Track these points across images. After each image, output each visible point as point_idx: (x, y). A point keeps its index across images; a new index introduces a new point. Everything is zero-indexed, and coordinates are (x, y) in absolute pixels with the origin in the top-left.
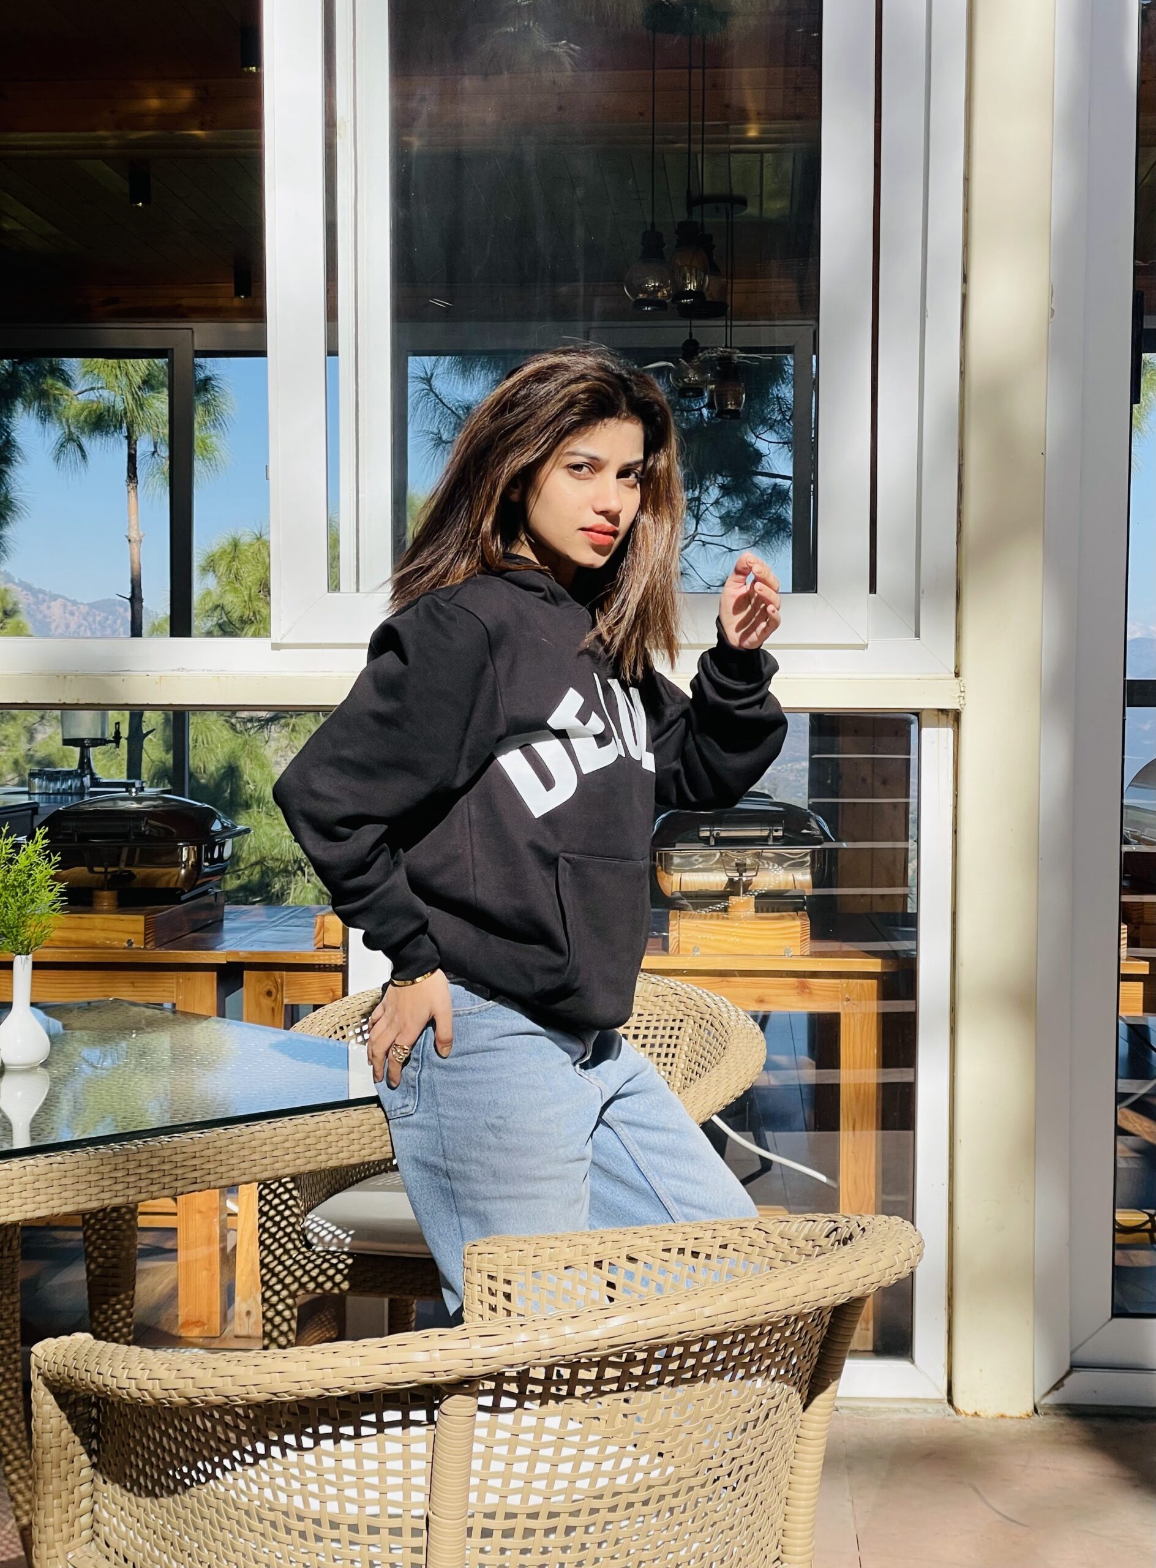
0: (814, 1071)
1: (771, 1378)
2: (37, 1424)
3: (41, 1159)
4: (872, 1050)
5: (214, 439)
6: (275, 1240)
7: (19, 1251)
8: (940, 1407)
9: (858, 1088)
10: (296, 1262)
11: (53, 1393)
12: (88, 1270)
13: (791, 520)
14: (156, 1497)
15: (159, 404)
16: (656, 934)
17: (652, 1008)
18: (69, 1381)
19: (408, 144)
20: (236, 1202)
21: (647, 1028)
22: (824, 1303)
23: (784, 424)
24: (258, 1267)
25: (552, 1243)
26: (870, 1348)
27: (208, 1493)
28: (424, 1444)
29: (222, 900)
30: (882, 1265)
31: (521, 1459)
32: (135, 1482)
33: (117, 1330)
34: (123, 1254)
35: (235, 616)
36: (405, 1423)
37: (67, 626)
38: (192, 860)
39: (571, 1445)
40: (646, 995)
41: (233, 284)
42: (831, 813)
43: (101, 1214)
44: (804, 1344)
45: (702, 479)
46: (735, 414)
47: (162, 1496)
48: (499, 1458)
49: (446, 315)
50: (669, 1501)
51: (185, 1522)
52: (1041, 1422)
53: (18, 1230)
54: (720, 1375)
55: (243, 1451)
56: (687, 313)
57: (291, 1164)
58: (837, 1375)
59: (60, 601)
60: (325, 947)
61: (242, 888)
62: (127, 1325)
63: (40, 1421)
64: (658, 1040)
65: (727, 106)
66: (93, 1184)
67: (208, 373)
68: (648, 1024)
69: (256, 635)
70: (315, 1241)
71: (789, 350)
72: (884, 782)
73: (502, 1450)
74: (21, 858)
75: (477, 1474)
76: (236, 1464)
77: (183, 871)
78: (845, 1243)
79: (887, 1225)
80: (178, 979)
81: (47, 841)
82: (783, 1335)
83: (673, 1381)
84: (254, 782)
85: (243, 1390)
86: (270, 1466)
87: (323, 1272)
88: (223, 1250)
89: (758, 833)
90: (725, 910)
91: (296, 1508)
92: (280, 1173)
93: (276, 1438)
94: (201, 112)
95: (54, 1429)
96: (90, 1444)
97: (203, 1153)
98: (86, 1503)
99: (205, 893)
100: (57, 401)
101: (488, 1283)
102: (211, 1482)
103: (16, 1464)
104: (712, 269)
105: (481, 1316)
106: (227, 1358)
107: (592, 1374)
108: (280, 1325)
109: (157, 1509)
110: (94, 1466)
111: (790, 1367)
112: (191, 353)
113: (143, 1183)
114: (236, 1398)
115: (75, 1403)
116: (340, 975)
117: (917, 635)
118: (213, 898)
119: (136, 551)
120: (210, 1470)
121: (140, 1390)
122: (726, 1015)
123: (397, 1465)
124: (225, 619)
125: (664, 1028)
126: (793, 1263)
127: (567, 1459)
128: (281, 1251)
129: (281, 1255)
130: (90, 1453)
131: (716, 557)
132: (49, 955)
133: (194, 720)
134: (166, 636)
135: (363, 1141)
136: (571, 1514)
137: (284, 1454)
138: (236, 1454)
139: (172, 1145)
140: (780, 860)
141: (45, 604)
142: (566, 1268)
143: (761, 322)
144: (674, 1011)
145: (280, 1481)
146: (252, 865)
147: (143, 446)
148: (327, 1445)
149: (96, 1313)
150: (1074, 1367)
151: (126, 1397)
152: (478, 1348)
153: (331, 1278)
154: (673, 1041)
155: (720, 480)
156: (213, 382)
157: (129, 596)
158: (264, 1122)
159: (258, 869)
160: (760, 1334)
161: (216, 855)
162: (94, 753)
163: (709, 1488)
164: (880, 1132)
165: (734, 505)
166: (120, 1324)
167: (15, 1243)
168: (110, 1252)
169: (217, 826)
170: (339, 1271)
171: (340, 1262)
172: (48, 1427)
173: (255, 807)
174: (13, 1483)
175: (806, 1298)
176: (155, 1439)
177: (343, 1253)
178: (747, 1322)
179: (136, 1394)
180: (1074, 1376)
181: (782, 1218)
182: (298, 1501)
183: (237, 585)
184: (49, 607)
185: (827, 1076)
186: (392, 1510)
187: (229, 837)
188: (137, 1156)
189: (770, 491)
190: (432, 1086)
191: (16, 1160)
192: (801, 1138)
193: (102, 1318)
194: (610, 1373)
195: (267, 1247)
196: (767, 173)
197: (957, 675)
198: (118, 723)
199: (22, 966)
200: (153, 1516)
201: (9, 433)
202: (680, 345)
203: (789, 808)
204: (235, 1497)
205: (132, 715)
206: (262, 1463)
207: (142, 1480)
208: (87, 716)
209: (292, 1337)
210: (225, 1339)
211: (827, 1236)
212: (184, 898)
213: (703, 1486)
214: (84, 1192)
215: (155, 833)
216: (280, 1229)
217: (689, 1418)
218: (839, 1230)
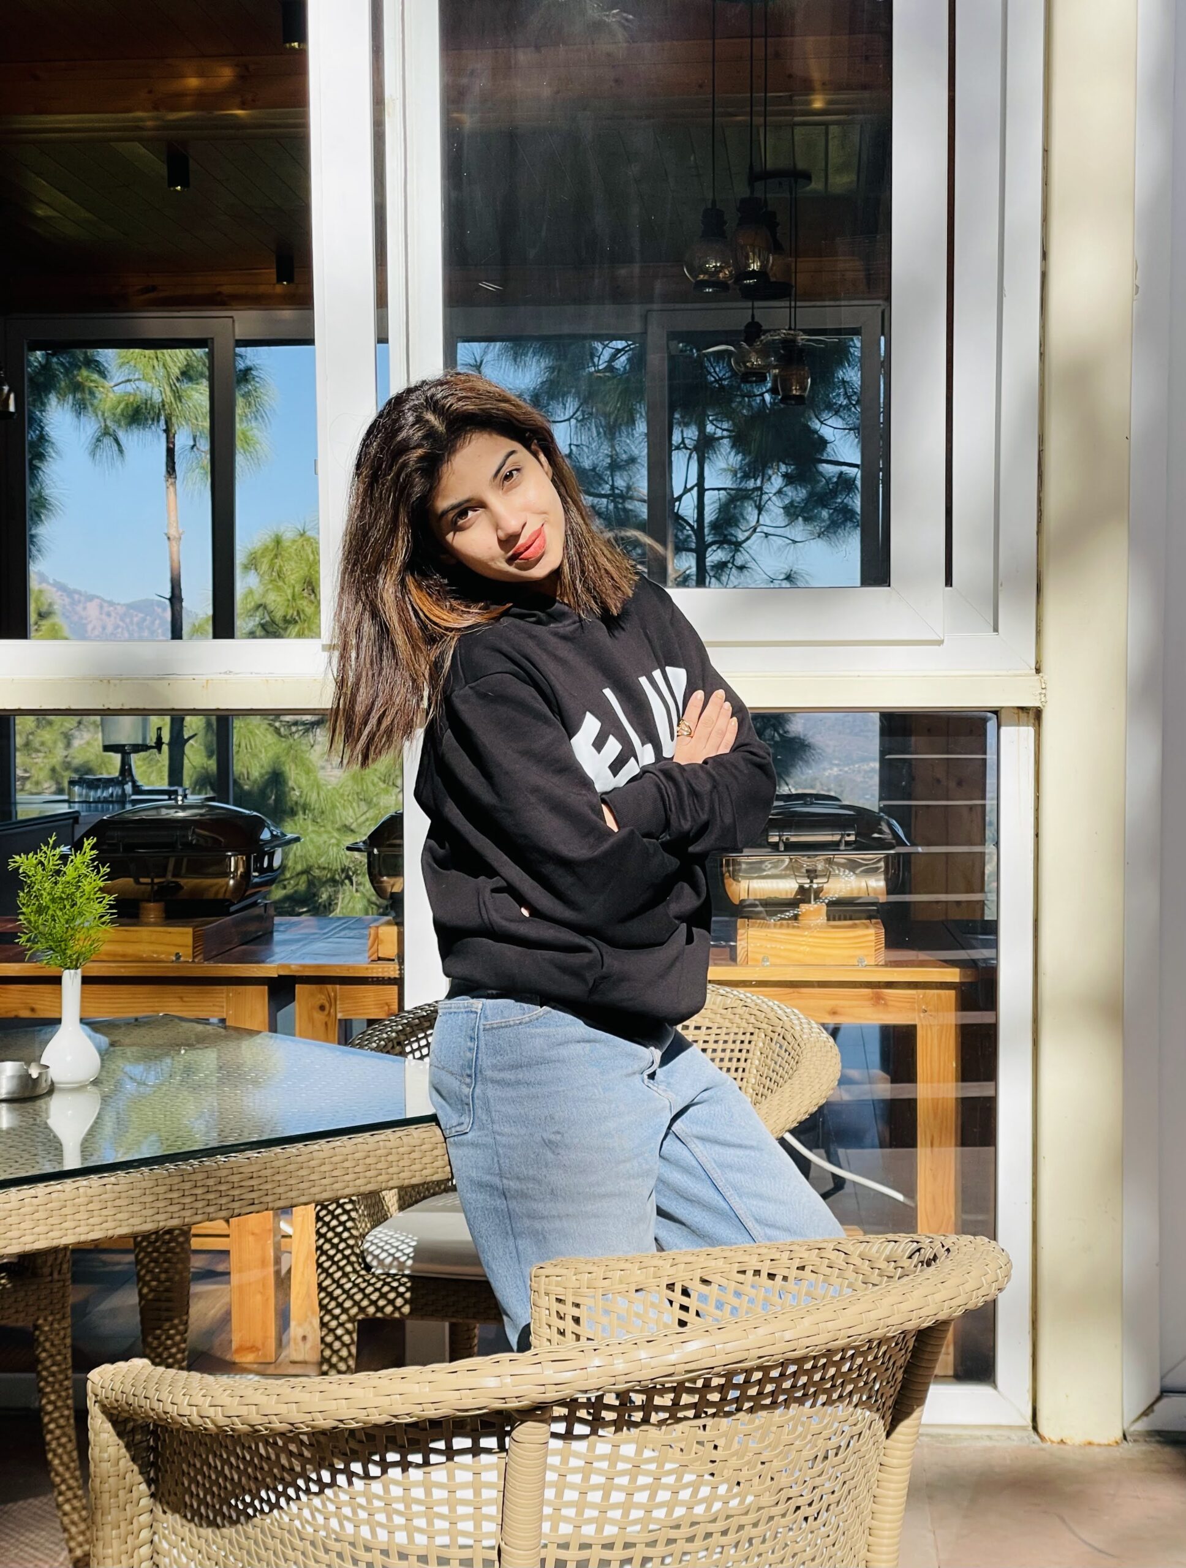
0: (888, 1086)
1: (854, 1403)
2: (94, 1452)
3: (94, 1180)
4: (951, 1064)
5: (256, 431)
6: (334, 1263)
7: (69, 1275)
8: (1024, 1434)
9: (935, 1102)
10: (355, 1285)
11: (111, 1420)
12: (141, 1296)
13: (858, 510)
14: (218, 1527)
15: (199, 395)
16: (723, 943)
17: (721, 1021)
18: (127, 1408)
19: (459, 122)
20: (291, 1223)
21: (716, 1042)
22: (911, 1326)
23: (850, 410)
24: (316, 1290)
25: (623, 1265)
26: (951, 1372)
27: (272, 1524)
28: (496, 1472)
29: (272, 911)
30: (969, 1287)
31: (596, 1488)
32: (196, 1513)
33: (172, 1356)
34: (177, 1278)
35: (278, 615)
36: (476, 1451)
37: (104, 628)
38: (241, 870)
39: (647, 1473)
40: (714, 1007)
41: (274, 271)
42: (905, 816)
43: (153, 1237)
44: (887, 1369)
45: (765, 467)
46: (800, 399)
47: (224, 1526)
48: (572, 1487)
49: (500, 299)
50: (749, 1531)
51: (249, 1553)
52: (1131, 1449)
53: (68, 1253)
54: (801, 1401)
55: (308, 1480)
56: (750, 294)
57: (351, 1184)
58: (921, 1401)
59: (96, 601)
60: (379, 959)
61: (287, 898)
62: (183, 1351)
63: (97, 1450)
64: (728, 1054)
65: (790, 76)
66: (148, 1205)
67: (249, 363)
68: (718, 1038)
69: (300, 635)
70: (375, 1263)
71: (856, 332)
72: (960, 783)
73: (576, 1478)
74: (69, 869)
75: (550, 1503)
76: (301, 1494)
77: (232, 882)
78: (929, 1265)
79: (973, 1245)
80: (228, 993)
81: (95, 852)
82: (865, 1359)
83: (752, 1407)
84: (299, 788)
85: (308, 1417)
86: (336, 1495)
87: (383, 1296)
88: (277, 1273)
89: (829, 838)
90: (796, 917)
91: (364, 1539)
92: (340, 1193)
93: (342, 1466)
94: (241, 93)
95: (112, 1458)
96: (149, 1473)
97: (260, 1174)
98: (145, 1534)
99: (255, 904)
100: (92, 393)
101: (556, 1306)
102: (275, 1511)
103: (70, 1494)
104: (776, 247)
105: (550, 1341)
106: (291, 1384)
107: (667, 1400)
108: (339, 1350)
109: (219, 1540)
110: (152, 1495)
111: (873, 1393)
112: (232, 343)
113: (200, 1204)
114: (302, 1425)
115: (133, 1431)
116: (395, 988)
117: (996, 630)
118: (263, 909)
119: (175, 549)
120: (273, 1500)
121: (202, 1417)
122: (798, 1028)
123: (468, 1494)
124: (268, 619)
125: (734, 1042)
126: (874, 1285)
127: (643, 1488)
128: (339, 1274)
129: (340, 1278)
130: (149, 1482)
131: (779, 549)
132: (96, 970)
133: (238, 724)
134: (207, 638)
135: (424, 1160)
136: (648, 1545)
137: (350, 1483)
138: (301, 1483)
139: (228, 1165)
140: (853, 866)
141: (81, 605)
142: (637, 1291)
143: (827, 303)
144: (744, 1024)
145: (347, 1511)
146: (298, 874)
147: (182, 440)
148: (395, 1473)
149: (150, 1339)
150: (1165, 1392)
151: (188, 1425)
152: (551, 1373)
153: (391, 1302)
154: (744, 1055)
155: (783, 468)
156: (254, 373)
157: (168, 595)
158: (323, 1141)
159: (304, 878)
160: (842, 1358)
161: (265, 865)
162: (135, 759)
163: (790, 1517)
164: (959, 1149)
165: (798, 494)
166: (174, 1350)
167: (65, 1266)
168: (163, 1276)
169: (266, 835)
170: (401, 1295)
171: (401, 1285)
172: (106, 1455)
173: (301, 813)
174: (65, 1514)
175: (890, 1321)
176: (216, 1467)
177: (404, 1276)
178: (829, 1346)
179: (197, 1421)
180: (1164, 1402)
181: (862, 1238)
182: (365, 1532)
183: (281, 584)
184: (85, 608)
185: (902, 1091)
186: (462, 1541)
187: (279, 846)
188: (194, 1177)
189: (835, 480)
190: (486, 1102)
191: (69, 1181)
192: (875, 1155)
193: (155, 1343)
194: (686, 1399)
195: (325, 1270)
196: (833, 145)
197: (1038, 671)
198: (160, 729)
199: (71, 981)
200: (214, 1547)
201: (42, 428)
202: (742, 328)
203: (861, 812)
204: (300, 1527)
205: (173, 721)
206: (328, 1491)
207: (203, 1510)
208: (127, 721)
209: (351, 1363)
210: (280, 1364)
211: (910, 1257)
212: (232, 909)
213: (784, 1515)
214: (139, 1214)
215: (202, 841)
216: (338, 1251)
217: (769, 1445)
218: (922, 1251)
